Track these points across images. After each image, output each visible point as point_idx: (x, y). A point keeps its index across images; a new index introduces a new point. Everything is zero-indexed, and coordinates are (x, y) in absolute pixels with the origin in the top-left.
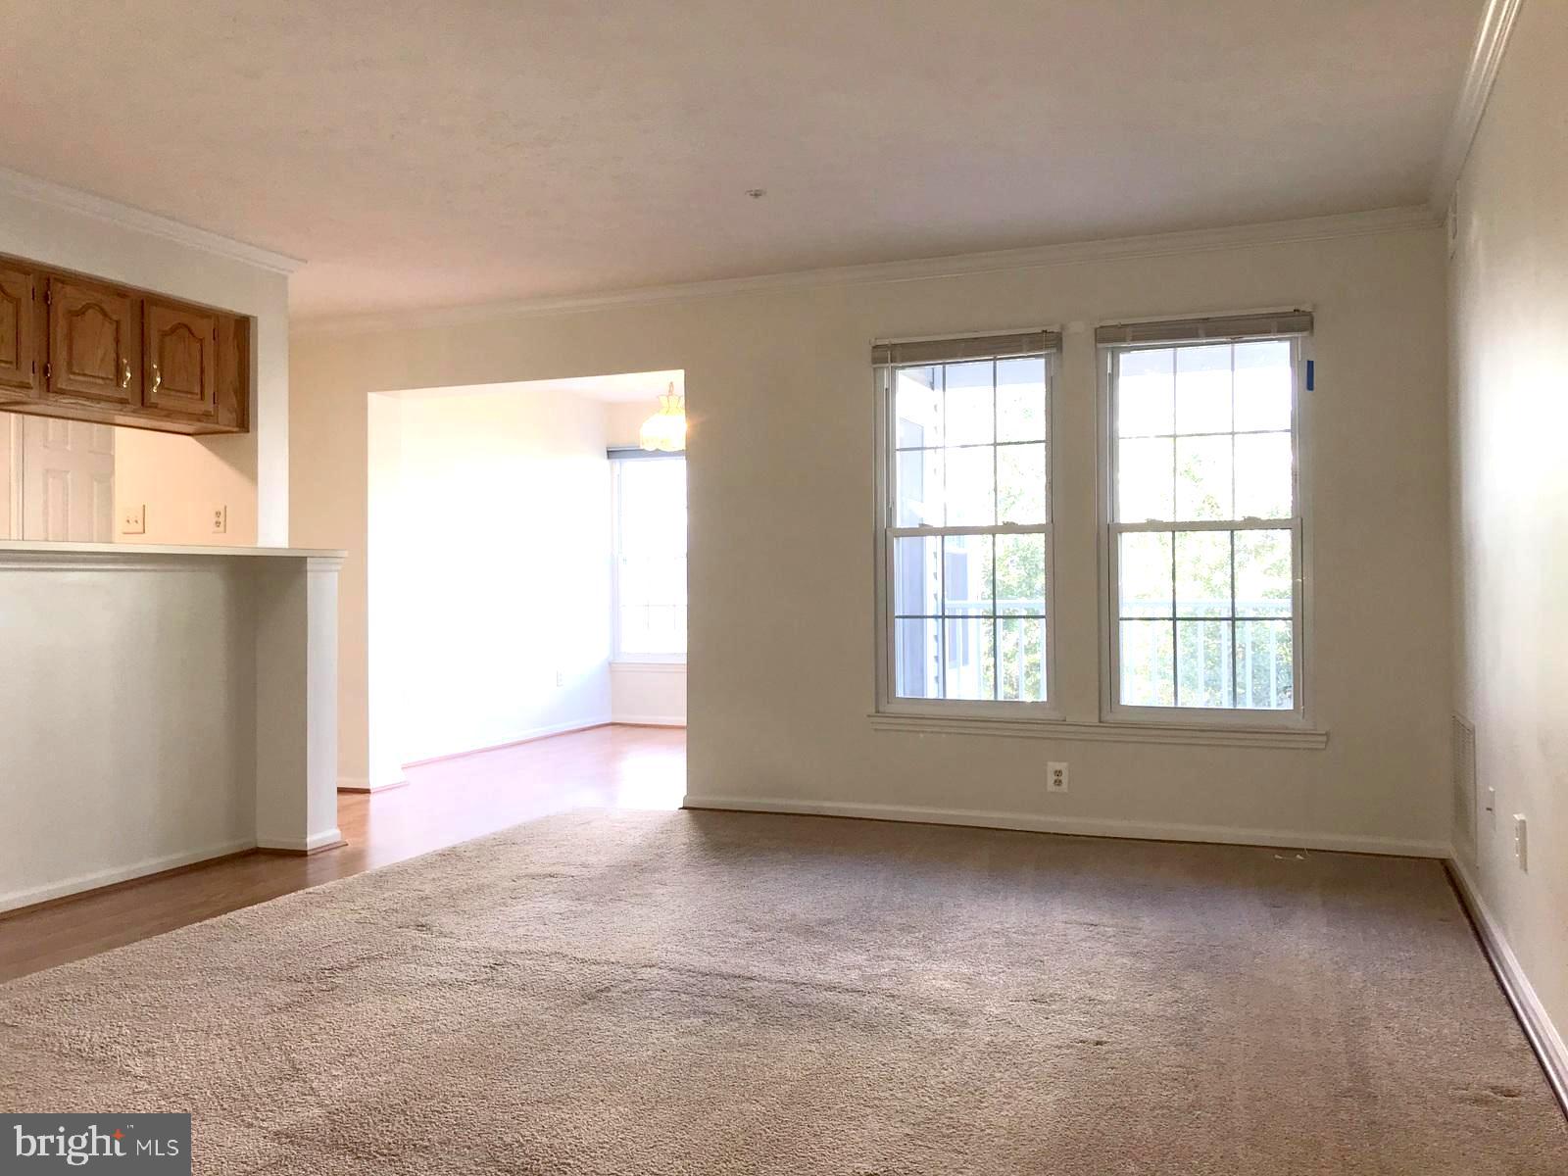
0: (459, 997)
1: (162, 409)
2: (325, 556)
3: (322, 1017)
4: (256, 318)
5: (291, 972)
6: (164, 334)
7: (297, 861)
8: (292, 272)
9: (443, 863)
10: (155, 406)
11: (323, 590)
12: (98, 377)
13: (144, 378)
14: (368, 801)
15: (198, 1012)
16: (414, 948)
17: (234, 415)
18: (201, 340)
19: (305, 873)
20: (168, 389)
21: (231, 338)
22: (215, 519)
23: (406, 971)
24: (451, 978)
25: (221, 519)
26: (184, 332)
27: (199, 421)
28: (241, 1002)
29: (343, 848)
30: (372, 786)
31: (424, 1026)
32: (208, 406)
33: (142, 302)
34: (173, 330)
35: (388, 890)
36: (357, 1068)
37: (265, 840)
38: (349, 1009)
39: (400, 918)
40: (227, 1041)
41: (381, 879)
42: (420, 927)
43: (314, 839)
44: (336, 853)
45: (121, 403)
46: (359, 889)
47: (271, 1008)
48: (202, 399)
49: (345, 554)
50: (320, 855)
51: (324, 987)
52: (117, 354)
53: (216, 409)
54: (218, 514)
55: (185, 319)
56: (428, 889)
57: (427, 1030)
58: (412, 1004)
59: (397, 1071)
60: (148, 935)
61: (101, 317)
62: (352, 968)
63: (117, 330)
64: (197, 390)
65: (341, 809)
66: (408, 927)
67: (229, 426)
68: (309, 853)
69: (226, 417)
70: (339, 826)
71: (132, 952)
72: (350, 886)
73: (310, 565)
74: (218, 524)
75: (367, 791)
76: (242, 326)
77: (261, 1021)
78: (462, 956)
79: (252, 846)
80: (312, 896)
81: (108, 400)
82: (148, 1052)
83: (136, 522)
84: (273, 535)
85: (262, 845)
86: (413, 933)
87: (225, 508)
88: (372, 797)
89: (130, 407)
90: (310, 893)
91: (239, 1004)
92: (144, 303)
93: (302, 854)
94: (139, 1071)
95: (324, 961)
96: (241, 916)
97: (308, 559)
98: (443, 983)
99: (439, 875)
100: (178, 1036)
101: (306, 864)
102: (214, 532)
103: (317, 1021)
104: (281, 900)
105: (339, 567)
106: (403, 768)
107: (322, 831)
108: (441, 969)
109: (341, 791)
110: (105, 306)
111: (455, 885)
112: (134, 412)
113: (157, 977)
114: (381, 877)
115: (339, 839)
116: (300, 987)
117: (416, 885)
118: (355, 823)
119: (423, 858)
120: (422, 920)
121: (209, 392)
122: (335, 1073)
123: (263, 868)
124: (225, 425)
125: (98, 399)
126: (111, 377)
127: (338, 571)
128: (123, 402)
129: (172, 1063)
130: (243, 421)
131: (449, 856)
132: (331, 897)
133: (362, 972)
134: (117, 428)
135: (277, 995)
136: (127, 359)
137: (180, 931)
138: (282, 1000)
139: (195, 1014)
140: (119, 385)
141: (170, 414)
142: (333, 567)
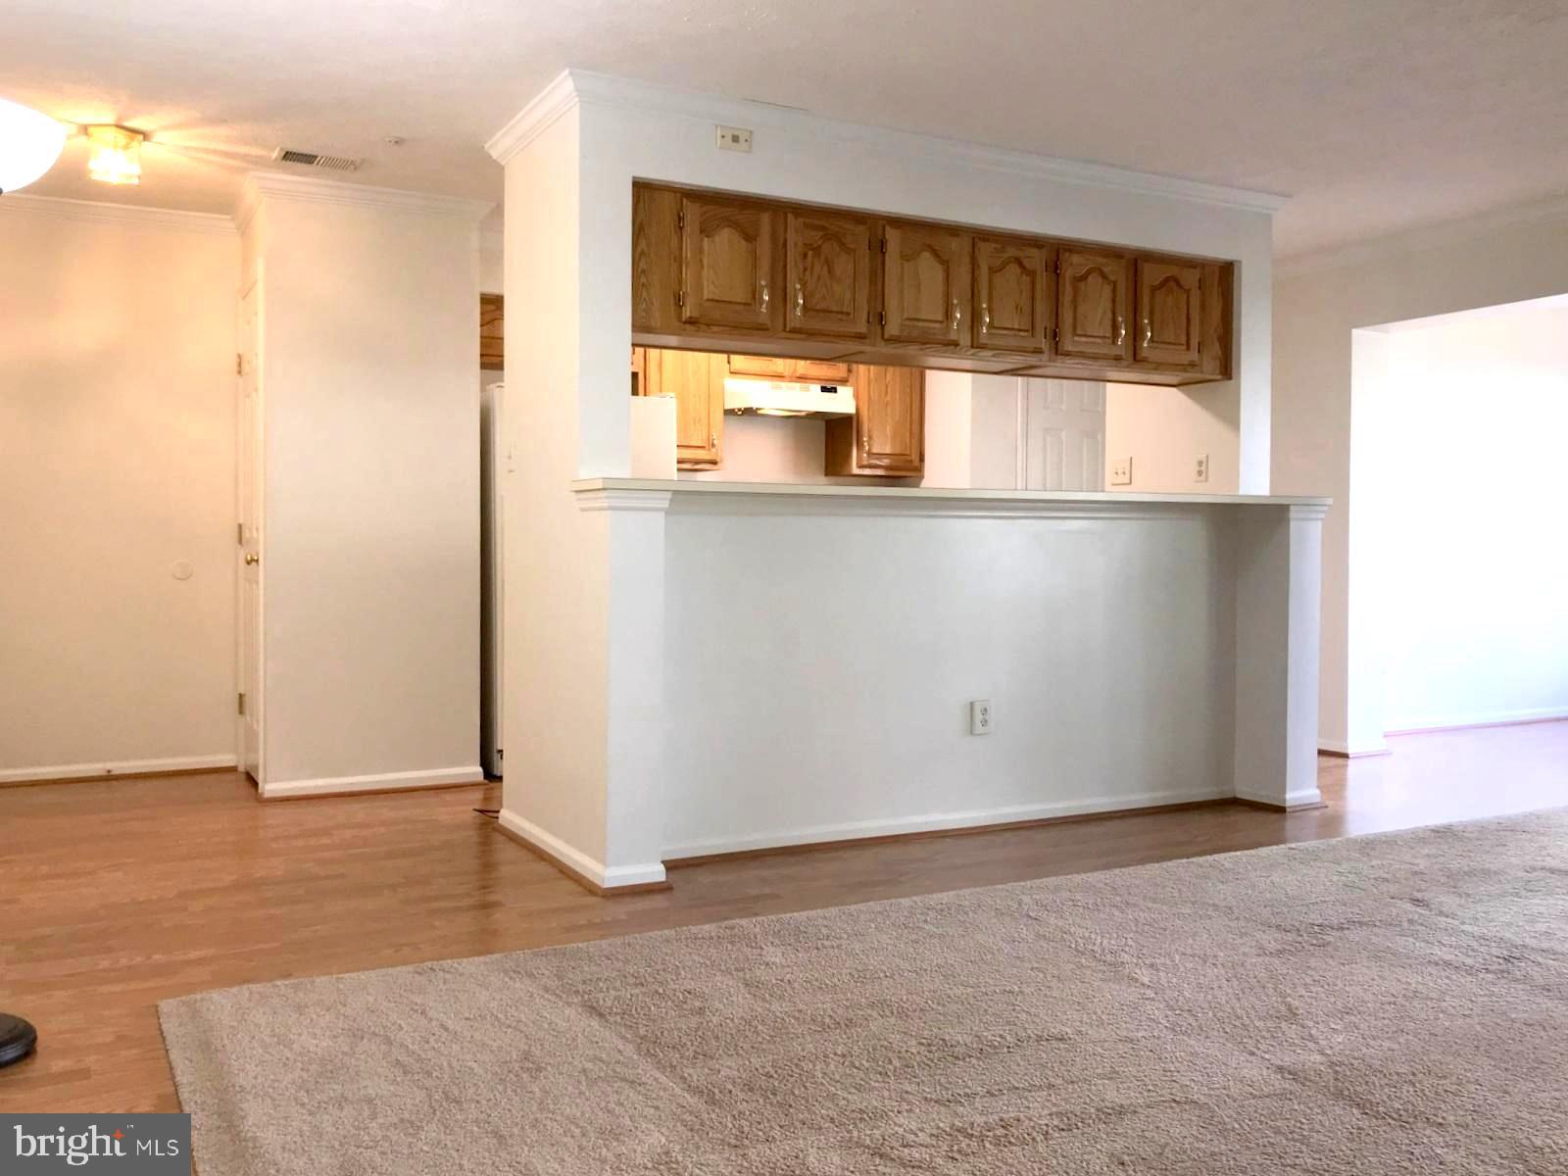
0: (1466, 980)
1: (1151, 363)
2: (1308, 504)
3: (1314, 969)
4: (1240, 262)
5: (1278, 920)
6: (1154, 289)
7: (1275, 817)
8: (1276, 209)
9: (1438, 840)
10: (1144, 360)
11: (1307, 538)
12: (1096, 337)
13: (1136, 334)
14: (1346, 765)
15: (1194, 940)
16: (1411, 921)
17: (1218, 362)
18: (1188, 292)
19: (1283, 829)
20: (1157, 342)
21: (1216, 284)
22: (1197, 469)
23: (1402, 943)
24: (1457, 961)
25: (1203, 468)
26: (1172, 284)
27: (1185, 371)
28: (1234, 939)
29: (1322, 810)
30: (1350, 751)
31: (1429, 1003)
32: (1194, 356)
33: (1136, 259)
34: (1162, 285)
35: (1376, 858)
36: (1357, 1028)
37: (1245, 792)
38: (1342, 968)
39: (1393, 889)
40: (1223, 972)
41: (1369, 846)
42: (1416, 902)
43: (1293, 796)
44: (1316, 813)
45: (1117, 359)
46: (1345, 853)
47: (1262, 951)
48: (1188, 348)
49: (1330, 501)
50: (1297, 814)
51: (1315, 942)
52: (1114, 314)
53: (1201, 360)
54: (1200, 463)
55: (1173, 271)
56: (1422, 864)
57: (1433, 1008)
58: (1414, 980)
59: (1401, 1040)
60: (1142, 862)
61: (1100, 280)
62: (1342, 929)
63: (1114, 291)
64: (1183, 340)
65: (1321, 770)
66: (1401, 899)
67: (1213, 374)
68: (1288, 810)
69: (1210, 366)
70: (1318, 787)
71: (1129, 874)
72: (1334, 848)
73: (1293, 514)
74: (1200, 473)
75: (1345, 756)
76: (1226, 272)
77: (1254, 960)
78: (1465, 940)
79: (1229, 795)
80: (1296, 852)
81: (1105, 357)
82: (1152, 966)
83: (1124, 473)
84: (1255, 482)
85: (1239, 796)
86: (1409, 906)
87: (1207, 456)
88: (1350, 762)
89: (1125, 363)
90: (1293, 849)
91: (1231, 941)
92: (1137, 262)
93: (1280, 810)
94: (1146, 980)
95: (1312, 916)
96: (1225, 859)
97: (1292, 508)
98: (1447, 964)
99: (1434, 851)
100: (1177, 956)
101: (1285, 819)
102: (1197, 482)
103: (1310, 972)
104: (1264, 851)
105: (1322, 516)
106: (1385, 736)
107: (1301, 789)
108: (1444, 949)
109: (1321, 753)
110: (1106, 270)
111: (1454, 865)
112: (1127, 367)
113: (1154, 901)
114: (1367, 844)
115: (1318, 800)
116: (1290, 937)
117: (1408, 858)
118: (1334, 787)
119: (1414, 831)
120: (1419, 896)
121: (1194, 342)
122: (1333, 1026)
123: (1242, 818)
124: (1209, 374)
125: (1095, 357)
126: (1107, 335)
127: (1321, 519)
128: (1118, 358)
129: (1174, 980)
130: (1227, 368)
131: (1444, 834)
132: (1315, 856)
133: (1355, 935)
134: (1108, 384)
135: (1270, 940)
136: (1122, 316)
137: (1169, 864)
138: (1273, 946)
139: (1190, 941)
140: (1114, 342)
141: (1159, 367)
142: (1313, 516)
